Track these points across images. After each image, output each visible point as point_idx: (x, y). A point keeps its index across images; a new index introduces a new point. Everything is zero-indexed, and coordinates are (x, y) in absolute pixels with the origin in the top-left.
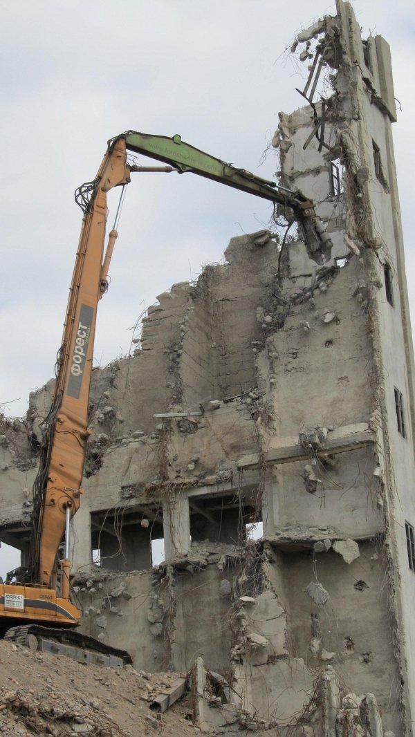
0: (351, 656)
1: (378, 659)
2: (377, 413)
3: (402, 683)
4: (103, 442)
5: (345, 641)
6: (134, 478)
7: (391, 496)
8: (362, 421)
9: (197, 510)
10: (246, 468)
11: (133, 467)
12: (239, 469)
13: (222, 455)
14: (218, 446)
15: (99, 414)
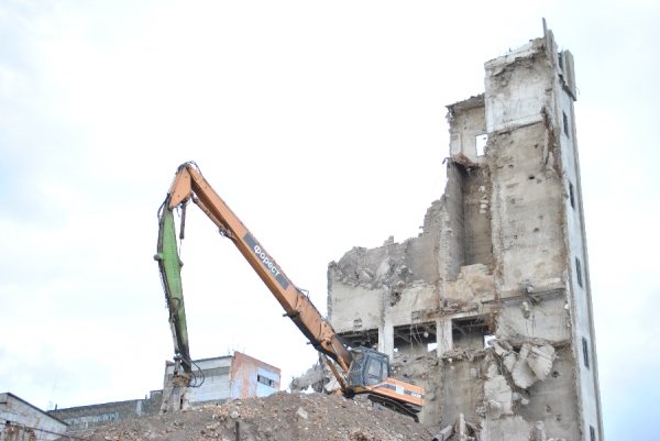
0: (549, 416)
1: (566, 419)
2: (566, 271)
4: (401, 286)
6: (420, 307)
7: (574, 322)
9: (456, 327)
10: (487, 302)
11: (419, 301)
12: (483, 303)
13: (472, 295)
14: (469, 290)
15: (398, 270)
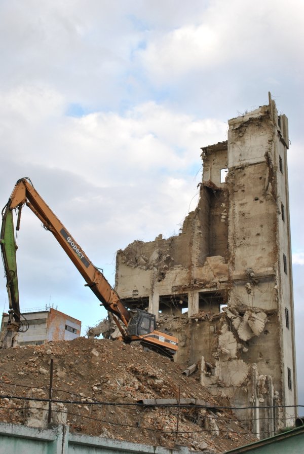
0: (261, 360)
1: (272, 362)
2: (277, 263)
3: (282, 373)
4: (166, 268)
5: (259, 354)
6: (178, 283)
7: (281, 297)
8: (270, 266)
9: (201, 298)
10: (223, 282)
11: (177, 279)
12: (220, 282)
13: (213, 276)
14: (211, 273)
15: (164, 258)
